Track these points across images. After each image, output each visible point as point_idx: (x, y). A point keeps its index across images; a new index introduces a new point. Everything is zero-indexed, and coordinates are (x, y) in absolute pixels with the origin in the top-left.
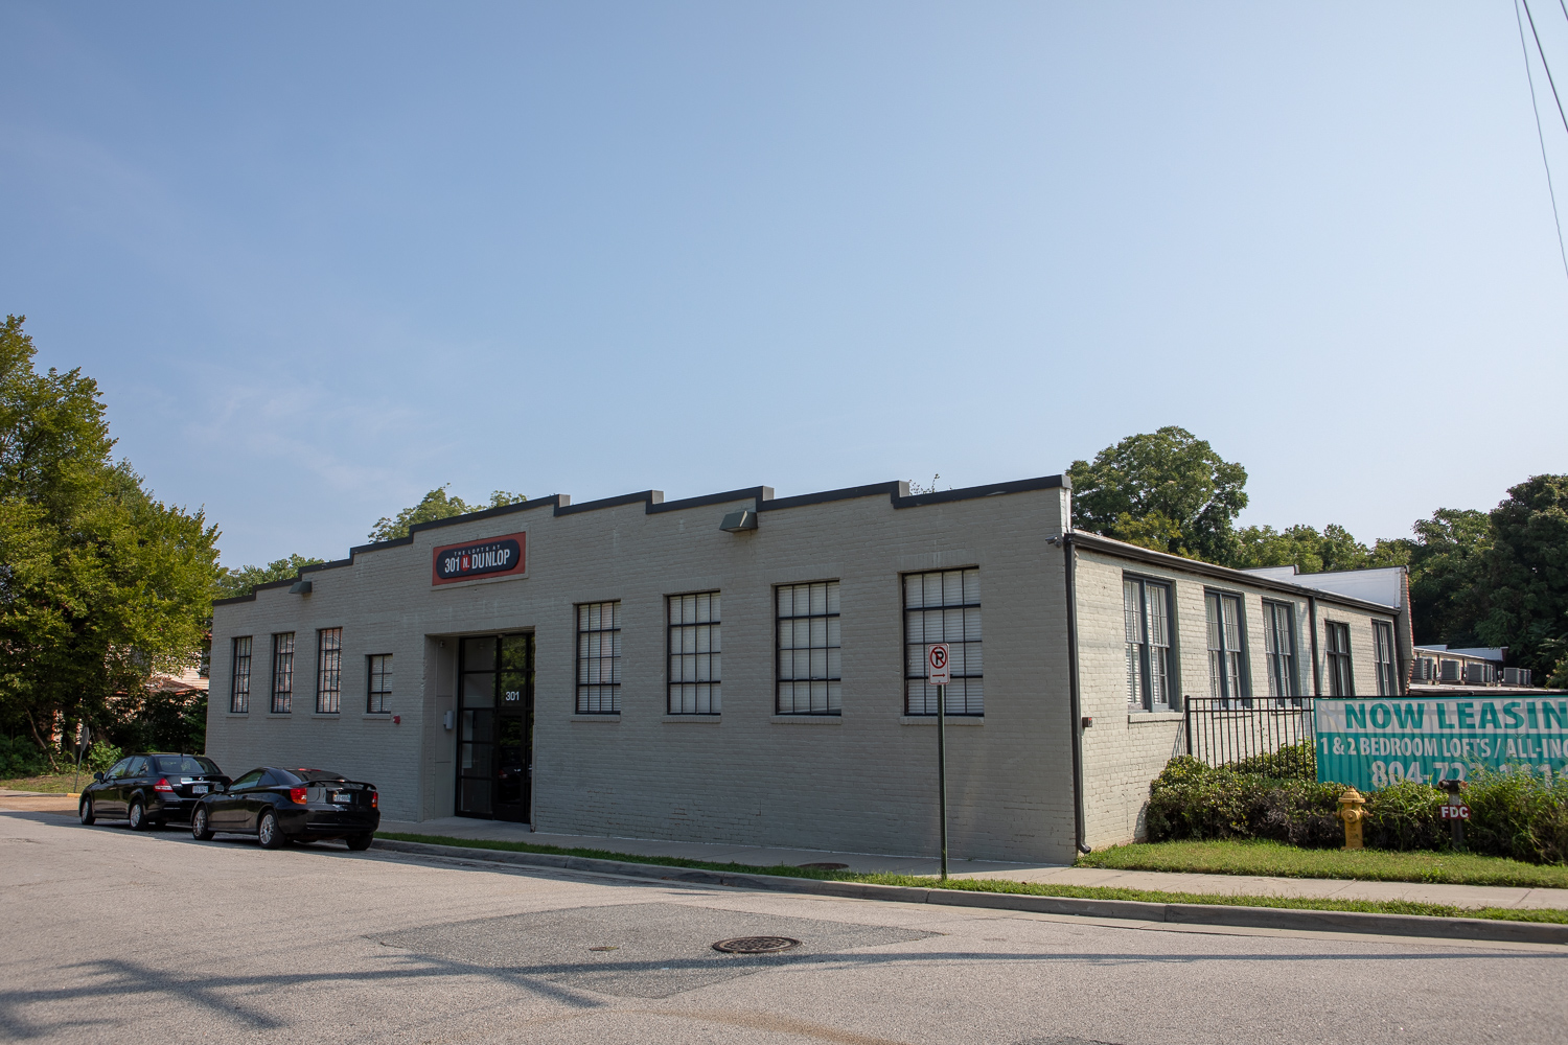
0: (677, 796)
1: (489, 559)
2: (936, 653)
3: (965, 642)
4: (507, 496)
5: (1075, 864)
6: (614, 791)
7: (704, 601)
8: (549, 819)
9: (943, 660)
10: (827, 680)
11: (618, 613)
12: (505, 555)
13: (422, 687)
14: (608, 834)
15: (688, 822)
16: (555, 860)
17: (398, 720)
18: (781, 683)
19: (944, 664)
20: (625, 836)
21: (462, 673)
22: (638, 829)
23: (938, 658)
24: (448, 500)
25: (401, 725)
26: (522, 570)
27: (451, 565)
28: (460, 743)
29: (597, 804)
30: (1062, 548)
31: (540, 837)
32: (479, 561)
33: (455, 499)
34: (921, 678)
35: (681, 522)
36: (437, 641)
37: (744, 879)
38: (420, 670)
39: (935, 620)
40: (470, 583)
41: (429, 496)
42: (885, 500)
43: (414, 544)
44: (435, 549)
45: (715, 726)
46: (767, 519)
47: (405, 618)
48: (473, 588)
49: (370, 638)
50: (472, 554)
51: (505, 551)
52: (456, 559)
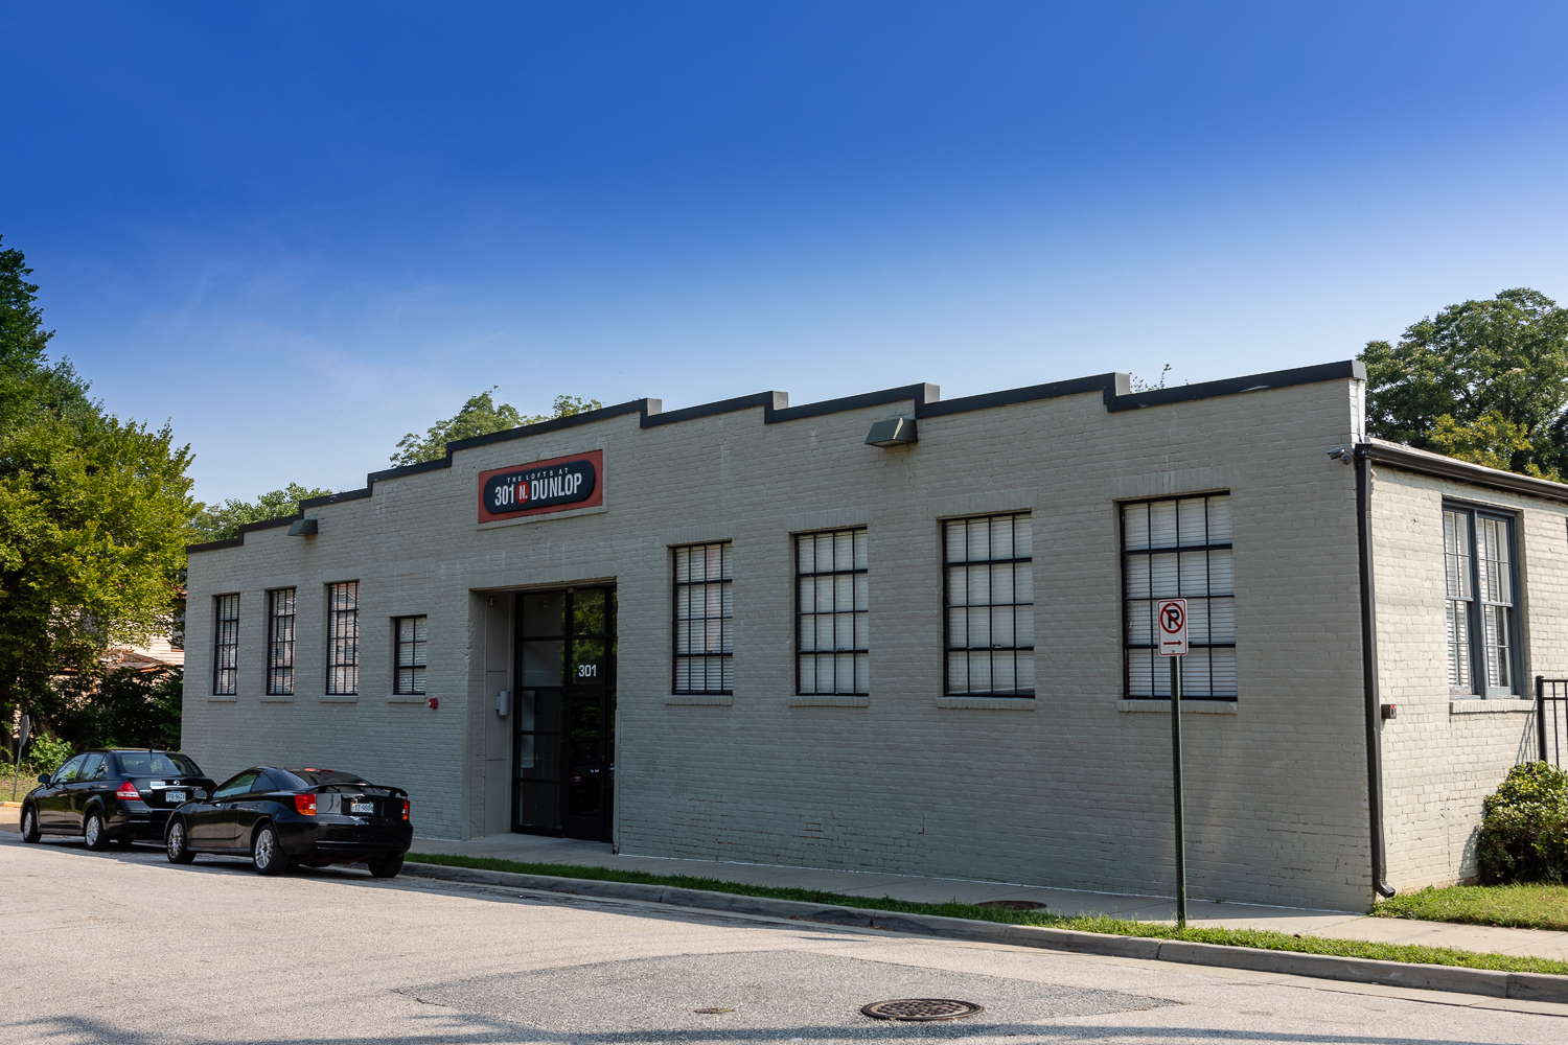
0: (809, 806)
1: (555, 488)
2: (1169, 612)
3: (1209, 597)
4: (575, 403)
5: (1371, 911)
6: (724, 799)
7: (845, 542)
8: (637, 837)
9: (1179, 621)
10: (1014, 649)
11: (728, 558)
12: (575, 481)
13: (467, 660)
14: (717, 858)
15: (825, 842)
16: (647, 891)
17: (434, 704)
18: (951, 653)
19: (1180, 627)
20: (740, 859)
21: (520, 641)
22: (758, 850)
23: (1170, 619)
24: (496, 409)
25: (440, 705)
26: (599, 502)
27: (503, 495)
28: (518, 735)
29: (702, 817)
30: (1352, 465)
31: (625, 861)
32: (540, 490)
33: (506, 407)
34: (1146, 647)
35: (813, 433)
36: (486, 599)
37: (902, 920)
38: (464, 637)
39: (1166, 567)
40: (529, 519)
41: (470, 404)
42: (1096, 400)
43: (453, 468)
44: (481, 474)
45: (861, 711)
46: (929, 429)
47: (443, 567)
48: (535, 526)
49: (394, 594)
50: (531, 480)
51: (576, 476)
52: (509, 487)
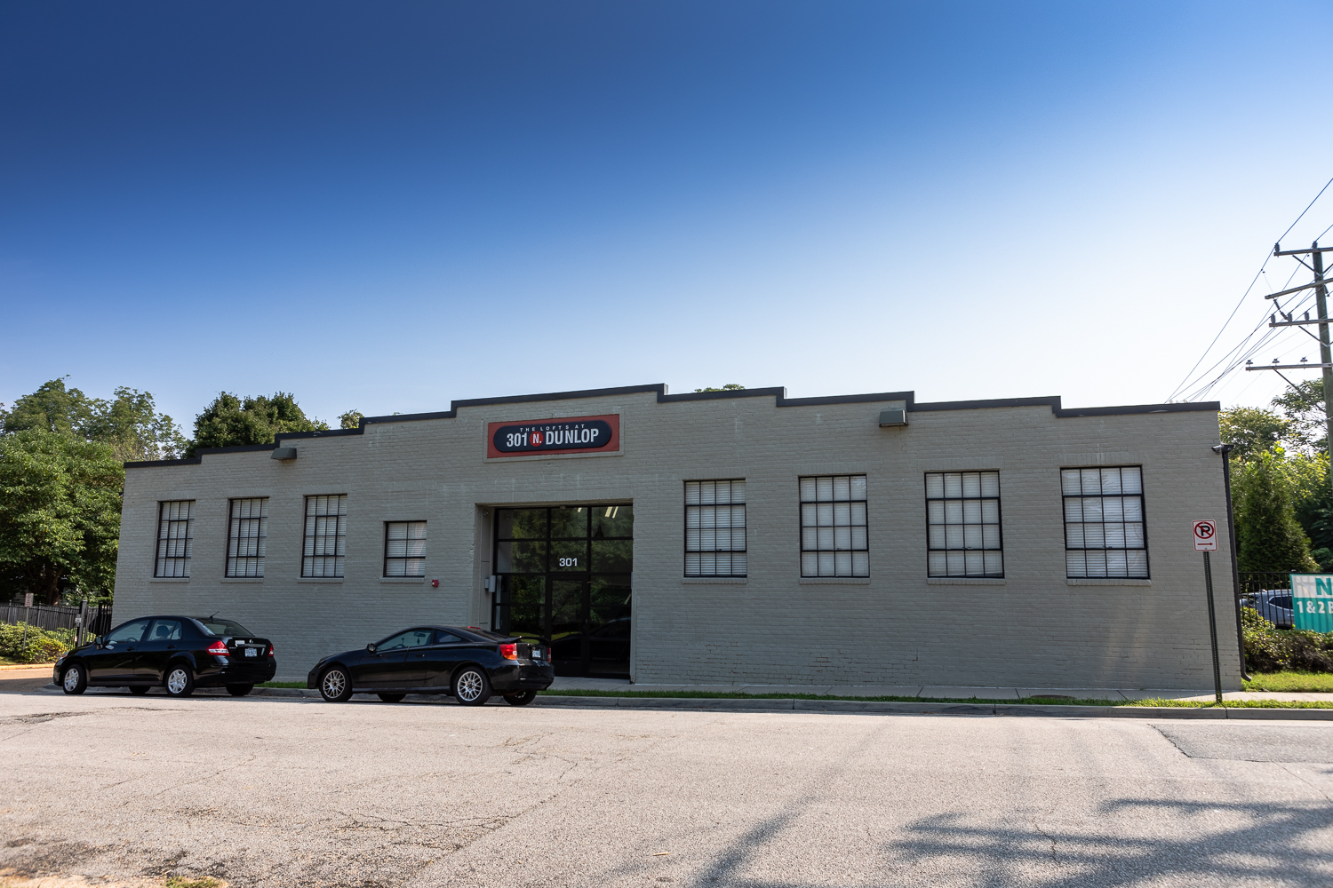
0: (818, 646)
1: (571, 437)
2: (1201, 527)
5: (1243, 690)
6: (738, 644)
8: (653, 672)
9: (1210, 532)
12: (592, 434)
13: (472, 553)
14: (733, 682)
15: (832, 669)
17: (436, 584)
19: (1211, 535)
20: (754, 683)
21: (497, 541)
22: (771, 676)
23: (1203, 531)
25: (440, 588)
26: (617, 448)
27: (514, 440)
28: (494, 605)
29: (717, 657)
30: (1221, 455)
31: (638, 686)
32: (553, 438)
34: (1082, 549)
35: (818, 415)
36: (482, 508)
38: (471, 537)
40: (543, 457)
42: (1047, 410)
43: (457, 419)
44: (490, 425)
45: (865, 586)
46: (917, 419)
47: (445, 487)
48: (547, 462)
49: (388, 505)
50: (545, 431)
51: (592, 430)
52: (522, 434)
